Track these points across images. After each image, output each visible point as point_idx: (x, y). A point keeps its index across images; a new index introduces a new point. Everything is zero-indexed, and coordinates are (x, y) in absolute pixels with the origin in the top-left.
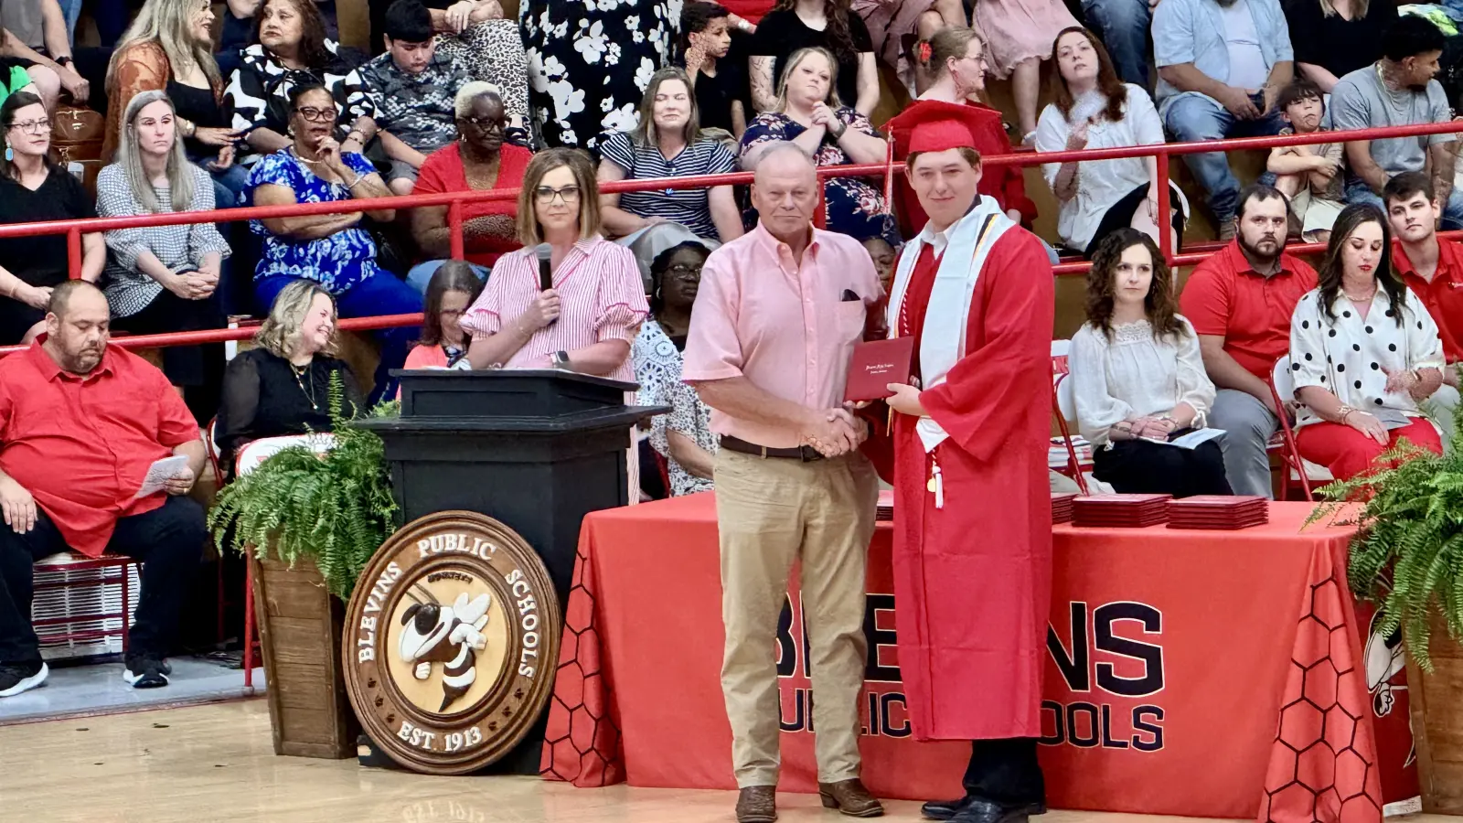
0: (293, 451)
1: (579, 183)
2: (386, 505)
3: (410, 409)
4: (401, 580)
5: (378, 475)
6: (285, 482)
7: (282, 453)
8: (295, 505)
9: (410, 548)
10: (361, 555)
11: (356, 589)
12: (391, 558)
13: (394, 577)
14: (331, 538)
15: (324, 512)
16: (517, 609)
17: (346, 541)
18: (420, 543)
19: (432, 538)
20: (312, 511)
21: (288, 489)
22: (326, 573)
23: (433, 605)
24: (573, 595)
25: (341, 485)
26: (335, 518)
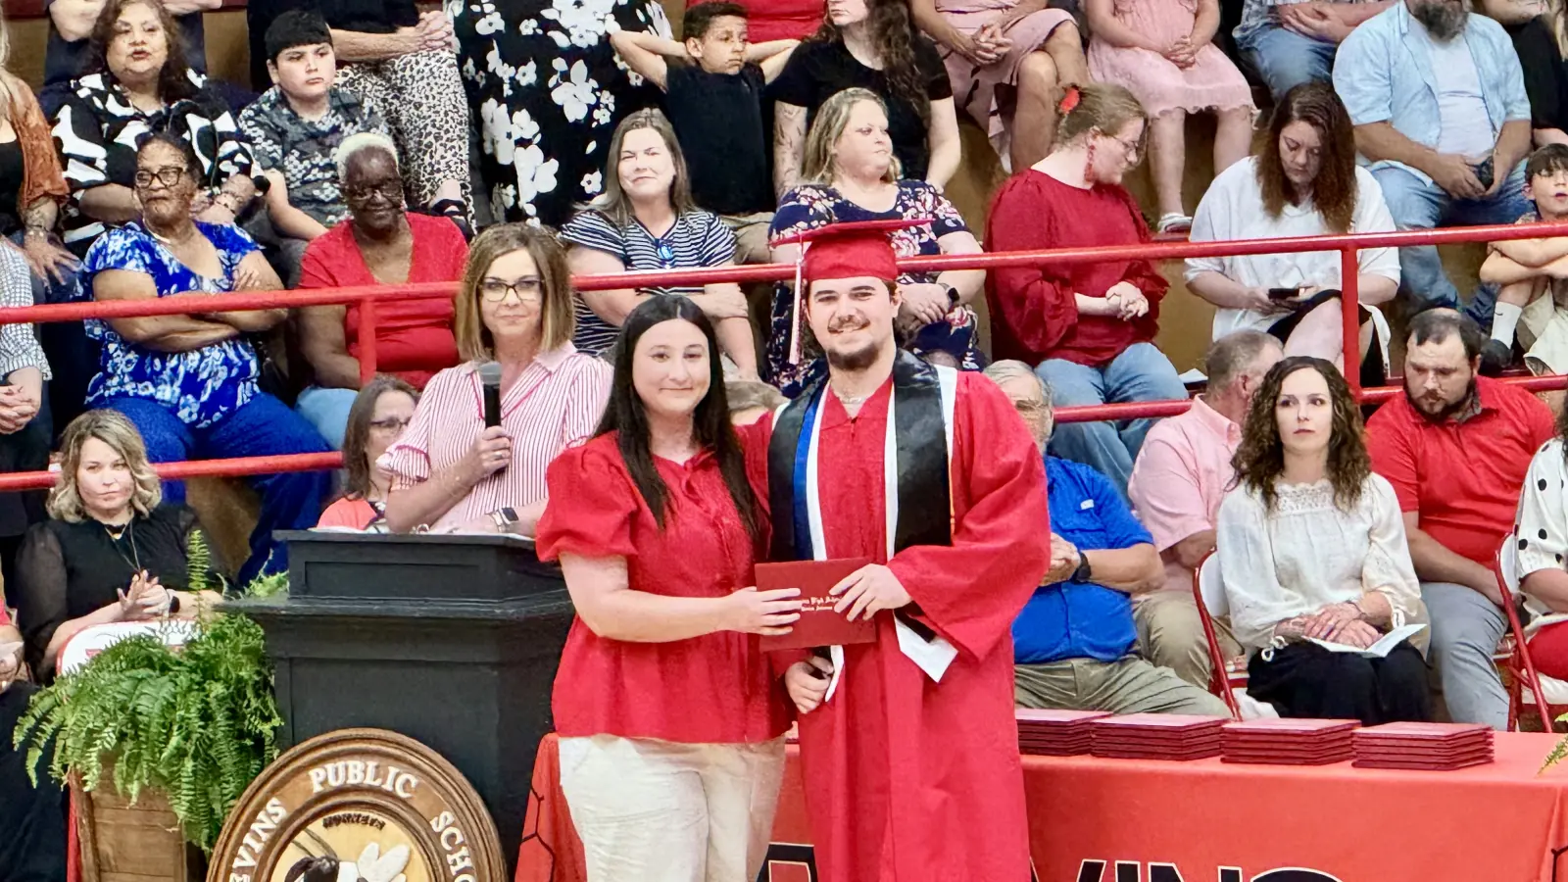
0: (139, 642)
1: (541, 275)
2: (267, 719)
3: (302, 587)
4: (285, 824)
5: (256, 678)
6: (126, 685)
7: (123, 644)
8: (140, 718)
9: (299, 780)
10: (231, 788)
11: (223, 837)
12: (273, 792)
13: (277, 820)
14: (189, 764)
15: (180, 728)
16: (446, 867)
17: (210, 769)
18: (312, 773)
19: (330, 766)
20: (163, 726)
21: (130, 695)
22: (181, 812)
23: (329, 860)
24: (524, 848)
25: (204, 690)
26: (195, 736)
